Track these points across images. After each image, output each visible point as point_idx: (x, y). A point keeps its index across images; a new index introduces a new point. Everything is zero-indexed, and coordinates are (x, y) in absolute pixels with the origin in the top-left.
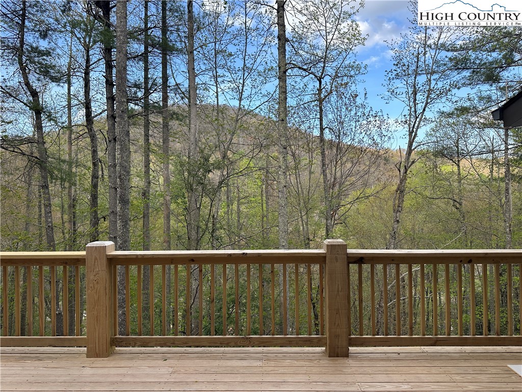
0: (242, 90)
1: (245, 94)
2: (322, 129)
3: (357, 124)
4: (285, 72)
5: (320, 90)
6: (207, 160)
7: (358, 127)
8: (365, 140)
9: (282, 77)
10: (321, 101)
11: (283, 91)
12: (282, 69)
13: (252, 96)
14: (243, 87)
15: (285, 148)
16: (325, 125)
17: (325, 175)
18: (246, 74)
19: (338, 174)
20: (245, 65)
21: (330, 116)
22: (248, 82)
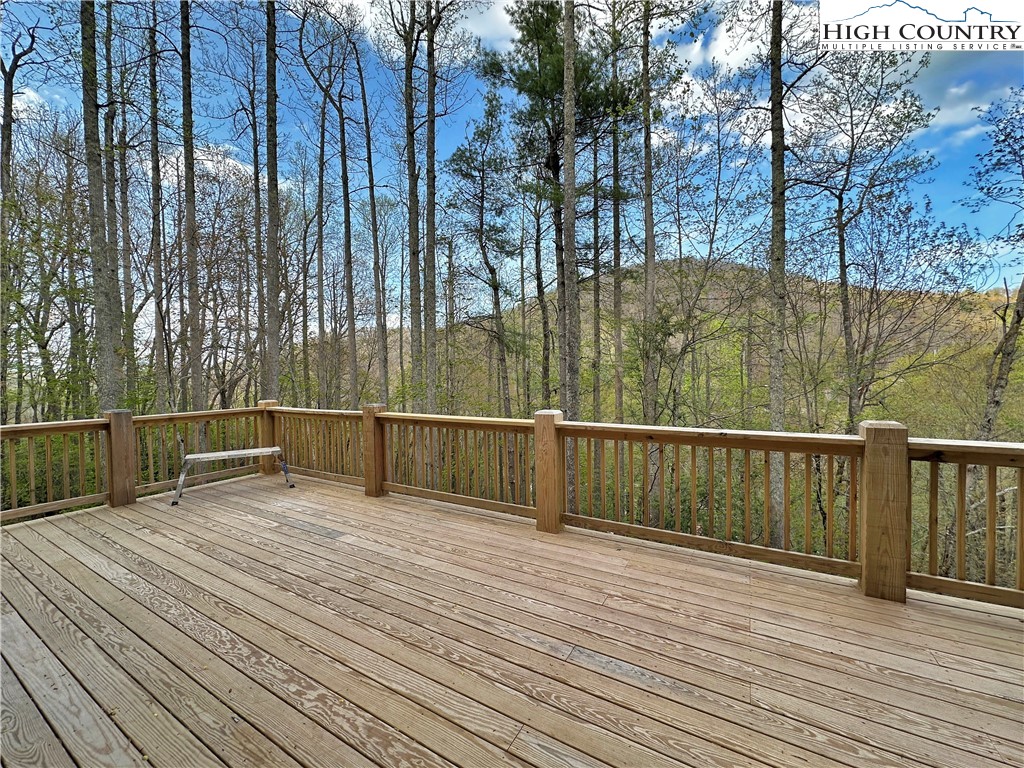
0: (714, 229)
1: (718, 234)
2: (843, 267)
3: (911, 251)
4: (783, 193)
5: (840, 212)
6: (666, 321)
7: (913, 258)
8: (927, 275)
9: (779, 202)
10: (841, 227)
11: (780, 221)
12: (778, 190)
13: (729, 235)
14: (716, 223)
15: (782, 298)
16: (848, 261)
17: (848, 335)
18: (720, 208)
19: (874, 331)
20: (718, 197)
21: (859, 247)
22: (723, 217)
